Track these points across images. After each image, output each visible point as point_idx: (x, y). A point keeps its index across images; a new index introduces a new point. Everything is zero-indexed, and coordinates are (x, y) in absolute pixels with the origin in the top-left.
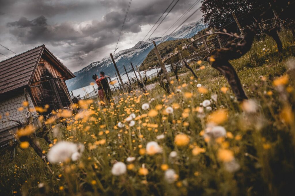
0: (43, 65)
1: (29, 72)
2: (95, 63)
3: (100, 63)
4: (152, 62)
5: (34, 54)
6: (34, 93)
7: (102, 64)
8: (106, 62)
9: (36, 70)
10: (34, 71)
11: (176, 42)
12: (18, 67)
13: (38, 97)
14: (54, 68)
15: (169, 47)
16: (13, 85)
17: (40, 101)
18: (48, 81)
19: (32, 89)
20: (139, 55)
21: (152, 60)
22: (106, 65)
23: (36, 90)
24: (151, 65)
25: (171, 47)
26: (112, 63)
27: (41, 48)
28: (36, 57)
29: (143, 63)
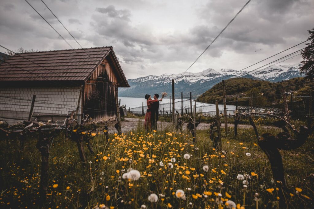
0: (104, 66)
1: (89, 68)
2: (153, 76)
3: (157, 78)
4: (215, 96)
5: (100, 53)
6: (86, 90)
7: (159, 80)
8: (164, 79)
9: (96, 68)
10: (94, 69)
11: (255, 82)
12: (81, 60)
13: (88, 95)
14: (113, 72)
15: (243, 85)
16: (71, 76)
17: (89, 99)
18: (103, 83)
19: (86, 85)
20: (203, 83)
21: (216, 94)
22: (163, 83)
23: (89, 88)
24: (213, 98)
25: (246, 86)
26: (170, 83)
27: (108, 49)
28: (101, 57)
29: (204, 94)
